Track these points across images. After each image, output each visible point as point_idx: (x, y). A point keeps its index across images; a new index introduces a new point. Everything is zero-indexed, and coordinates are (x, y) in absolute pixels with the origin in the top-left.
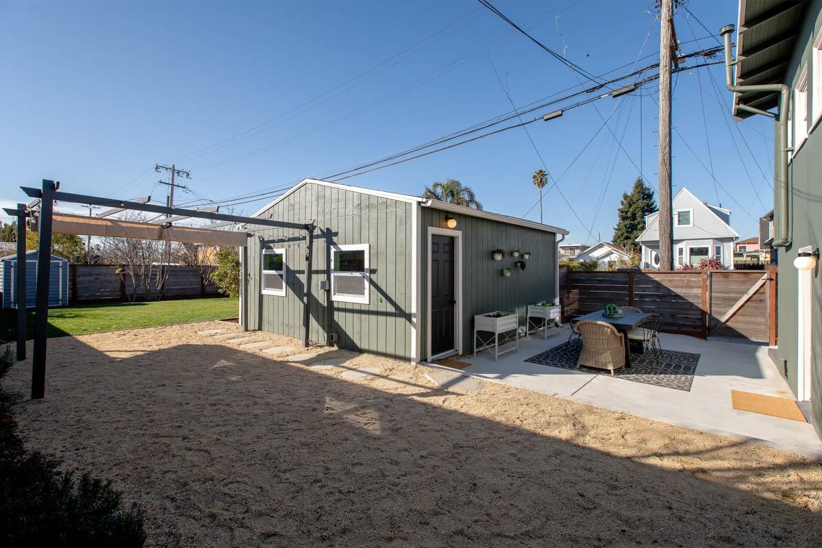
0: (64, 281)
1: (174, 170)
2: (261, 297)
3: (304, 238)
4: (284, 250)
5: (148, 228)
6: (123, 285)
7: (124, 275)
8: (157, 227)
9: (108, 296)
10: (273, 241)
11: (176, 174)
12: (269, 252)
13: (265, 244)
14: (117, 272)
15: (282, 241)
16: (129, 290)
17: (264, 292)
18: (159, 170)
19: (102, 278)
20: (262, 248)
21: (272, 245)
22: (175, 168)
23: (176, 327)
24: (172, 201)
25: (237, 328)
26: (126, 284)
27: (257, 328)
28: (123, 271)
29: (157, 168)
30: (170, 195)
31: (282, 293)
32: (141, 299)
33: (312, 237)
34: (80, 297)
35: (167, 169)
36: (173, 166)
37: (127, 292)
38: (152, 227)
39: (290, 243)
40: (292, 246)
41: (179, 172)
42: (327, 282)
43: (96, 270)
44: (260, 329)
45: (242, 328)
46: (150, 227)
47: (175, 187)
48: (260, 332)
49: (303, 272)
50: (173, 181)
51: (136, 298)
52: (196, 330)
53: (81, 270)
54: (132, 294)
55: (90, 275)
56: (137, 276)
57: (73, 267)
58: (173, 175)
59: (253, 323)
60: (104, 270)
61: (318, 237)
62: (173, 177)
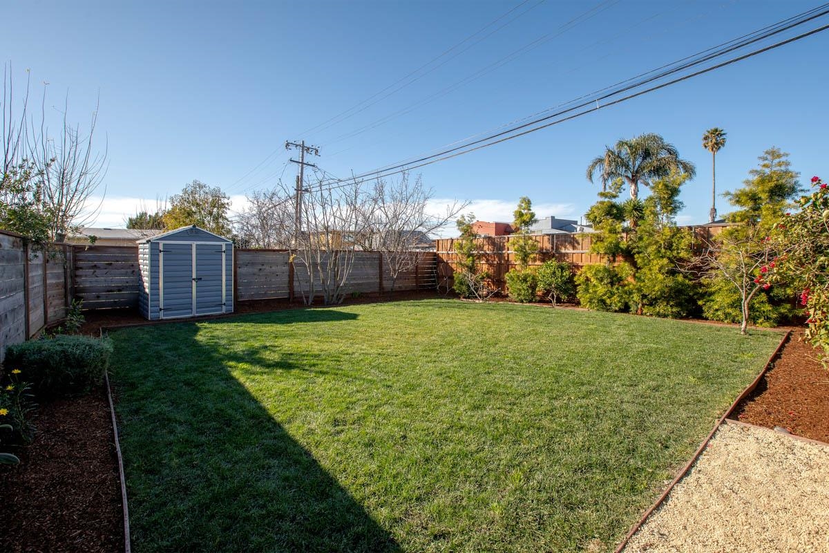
0: (229, 275)
1: (303, 147)
6: (291, 281)
9: (271, 295)
11: (305, 152)
14: (291, 260)
18: (290, 147)
22: (305, 145)
24: (302, 181)
26: (293, 278)
29: (287, 145)
30: (300, 175)
34: (242, 297)
35: (297, 146)
36: (303, 142)
41: (308, 149)
43: (260, 258)
47: (305, 166)
50: (302, 160)
53: (243, 257)
54: (307, 293)
55: (253, 264)
56: (314, 266)
58: (303, 152)
60: (269, 258)
62: (303, 155)
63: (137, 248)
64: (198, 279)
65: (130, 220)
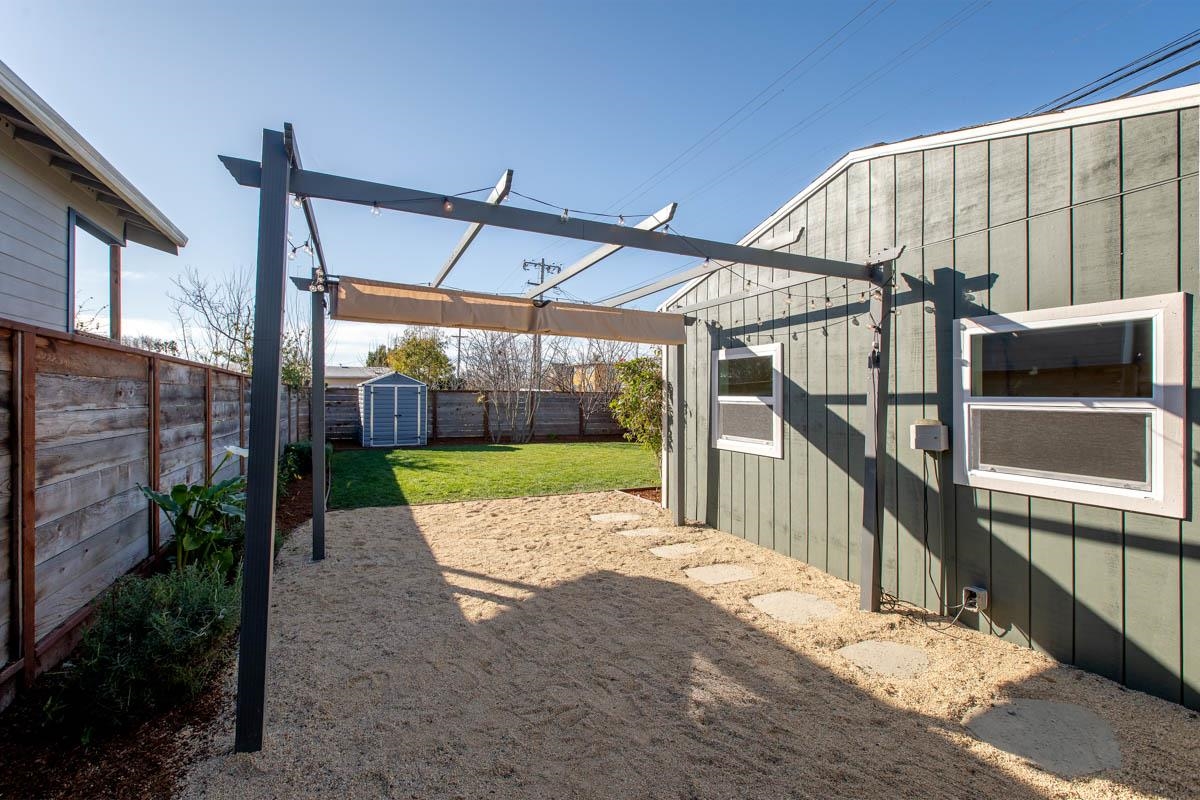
0: (423, 413)
1: (543, 265)
2: (713, 455)
3: (863, 307)
4: (777, 346)
5: (511, 307)
6: (486, 421)
7: (487, 405)
8: (527, 305)
9: (468, 433)
10: (745, 330)
11: (546, 271)
12: (738, 355)
13: (721, 337)
14: (479, 400)
15: (772, 324)
16: (493, 426)
17: (724, 443)
18: (527, 268)
19: (464, 409)
20: (716, 347)
21: (741, 338)
22: (546, 263)
23: (555, 500)
25: (661, 515)
26: (489, 418)
27: (702, 519)
28: (486, 398)
29: (525, 265)
31: (771, 449)
32: (506, 440)
33: (890, 302)
34: (441, 434)
35: (536, 265)
36: (543, 260)
37: (491, 430)
38: (518, 304)
39: (794, 328)
40: (801, 337)
41: (549, 267)
42: (943, 430)
43: (457, 398)
44: (712, 522)
45: (672, 515)
46: (514, 304)
48: (711, 531)
49: (860, 400)
51: (502, 437)
52: (589, 512)
53: (442, 398)
54: (495, 432)
55: (451, 404)
56: (502, 406)
57: (433, 393)
58: (543, 272)
59: (696, 509)
60: (465, 398)
61: (906, 299)
62: (542, 276)
63: (357, 390)
64: (399, 416)
65: (370, 354)
